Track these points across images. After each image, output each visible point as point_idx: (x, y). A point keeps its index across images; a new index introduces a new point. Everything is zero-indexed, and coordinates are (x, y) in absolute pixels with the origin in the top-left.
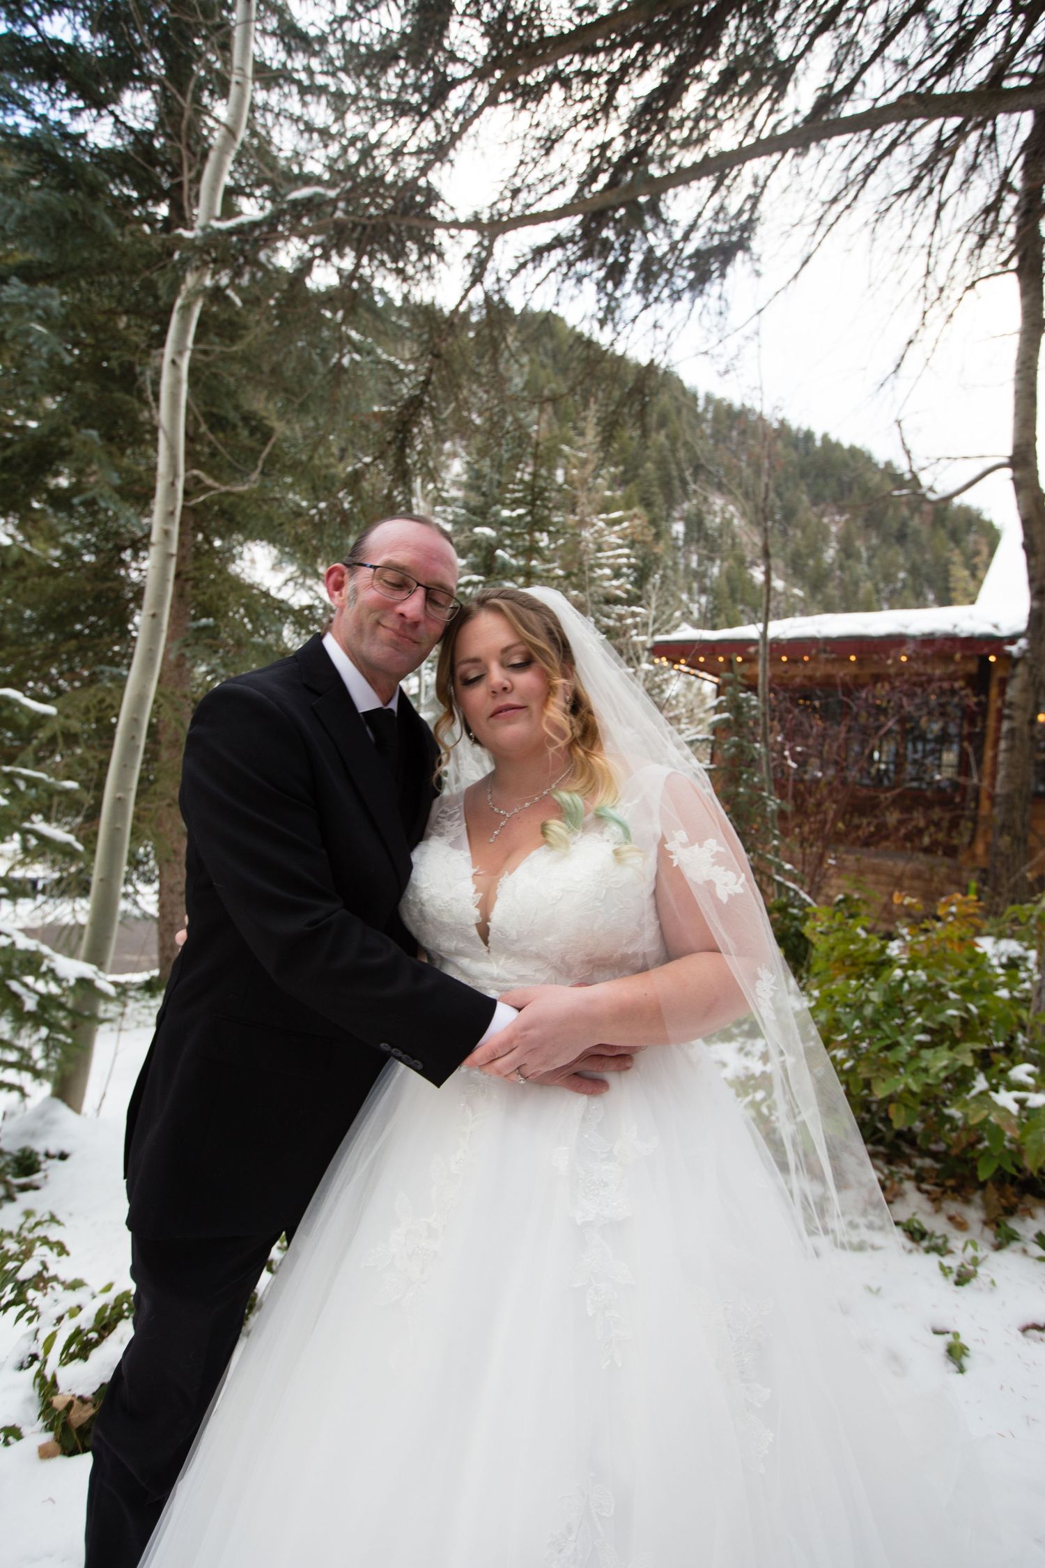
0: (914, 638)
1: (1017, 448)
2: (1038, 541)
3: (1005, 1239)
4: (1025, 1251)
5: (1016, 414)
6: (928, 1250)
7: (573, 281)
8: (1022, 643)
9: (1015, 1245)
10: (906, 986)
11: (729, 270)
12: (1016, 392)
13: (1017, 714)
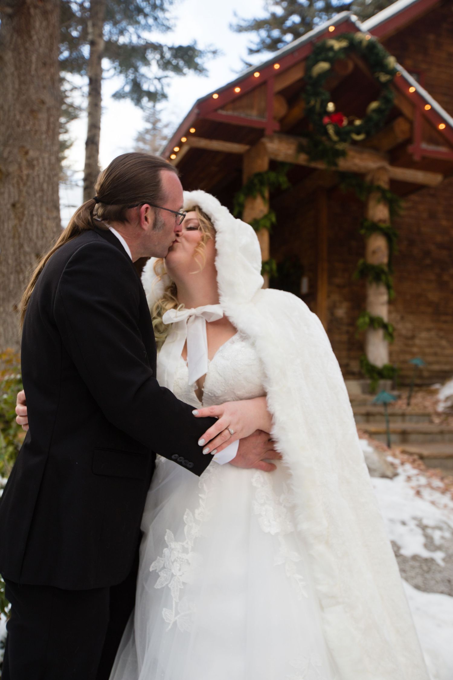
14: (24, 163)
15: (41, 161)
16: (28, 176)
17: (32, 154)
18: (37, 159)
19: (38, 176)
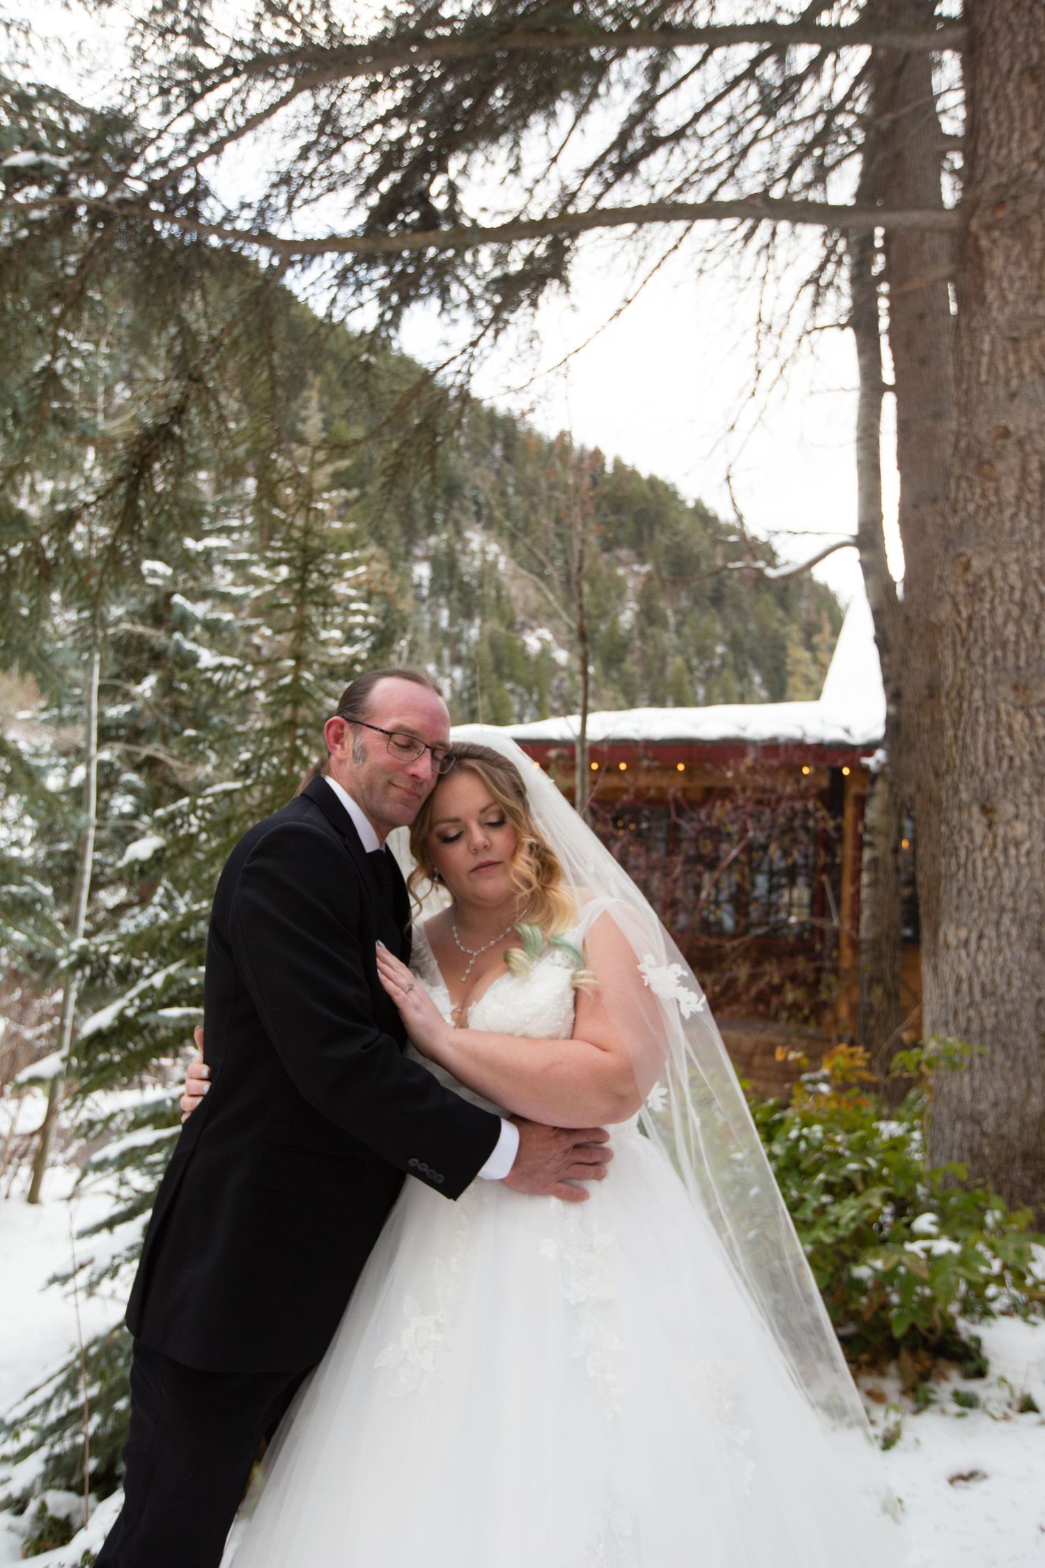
0: (754, 743)
1: (863, 526)
2: (891, 636)
3: (921, 1402)
4: (943, 1412)
5: (860, 488)
6: (850, 1425)
7: (351, 289)
8: (880, 755)
9: (933, 1407)
10: (803, 1145)
11: (541, 300)
12: (859, 462)
13: (879, 841)
14: (962, 589)
15: (998, 574)
16: (970, 619)
17: (976, 564)
18: (990, 573)
19: (992, 611)
